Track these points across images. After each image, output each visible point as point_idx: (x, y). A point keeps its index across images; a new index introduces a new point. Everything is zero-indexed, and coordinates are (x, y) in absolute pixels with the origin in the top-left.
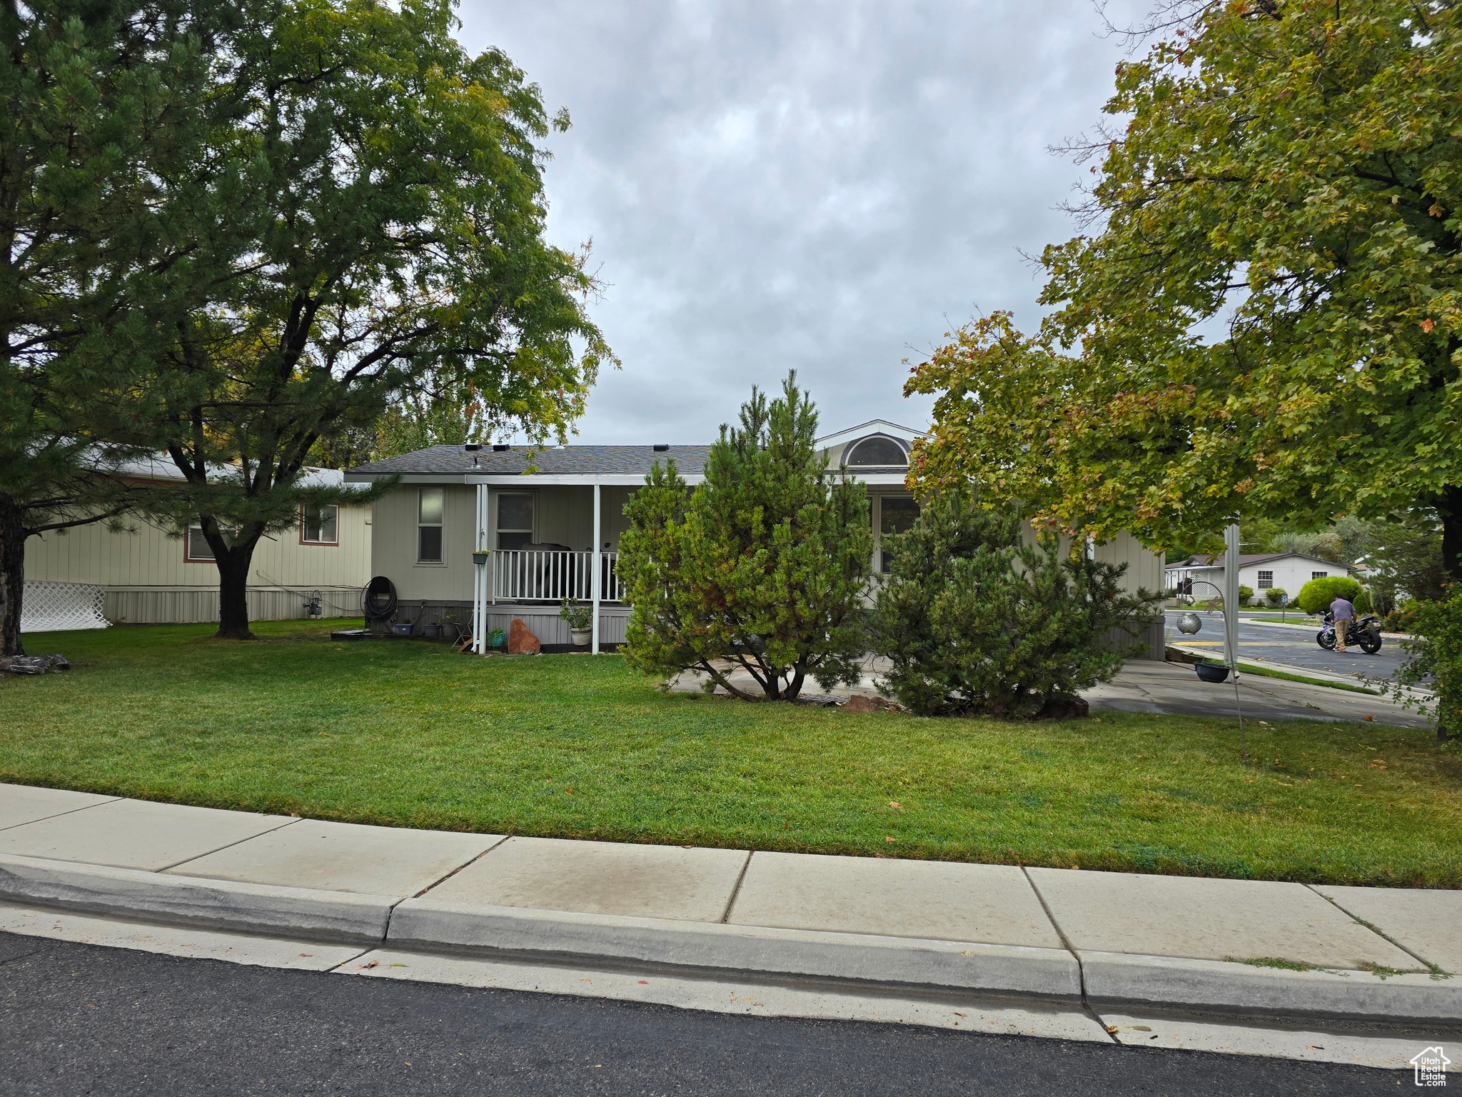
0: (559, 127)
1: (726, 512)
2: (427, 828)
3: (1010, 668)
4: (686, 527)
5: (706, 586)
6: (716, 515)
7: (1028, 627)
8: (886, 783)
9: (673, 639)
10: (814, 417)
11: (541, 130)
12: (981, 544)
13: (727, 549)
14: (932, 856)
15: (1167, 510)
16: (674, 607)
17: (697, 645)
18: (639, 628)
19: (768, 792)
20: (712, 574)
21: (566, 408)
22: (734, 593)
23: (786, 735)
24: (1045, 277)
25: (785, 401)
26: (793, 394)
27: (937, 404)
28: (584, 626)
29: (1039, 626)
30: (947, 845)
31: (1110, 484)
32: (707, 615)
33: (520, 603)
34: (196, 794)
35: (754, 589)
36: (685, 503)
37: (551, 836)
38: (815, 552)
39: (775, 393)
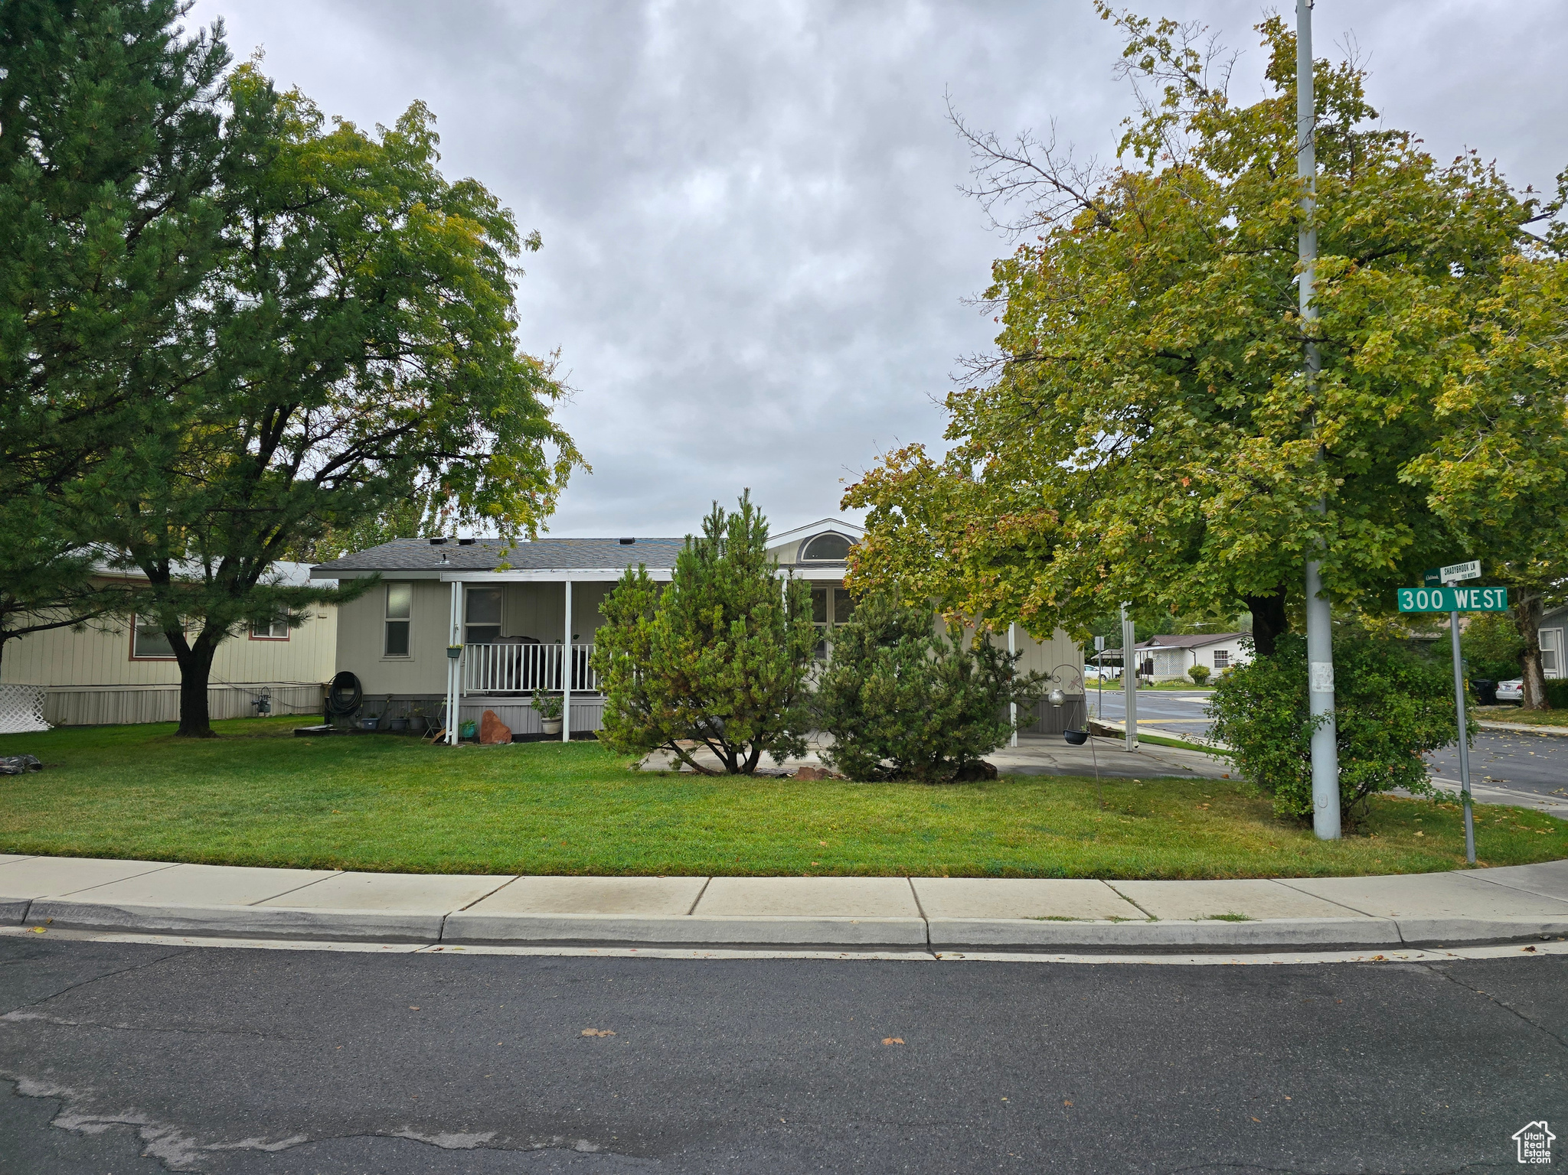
0: (530, 248)
1: (690, 611)
2: (451, 873)
3: (925, 738)
4: (656, 623)
5: (674, 675)
6: (682, 613)
7: (938, 703)
8: (818, 829)
9: (644, 722)
10: (766, 528)
11: (513, 249)
12: (903, 634)
13: (692, 642)
14: (845, 874)
15: (1044, 607)
16: (645, 693)
17: (665, 727)
18: (614, 713)
19: (724, 839)
20: (679, 664)
21: (537, 507)
22: (698, 680)
23: (742, 799)
24: (948, 417)
25: (741, 515)
26: (747, 509)
27: (868, 517)
28: (554, 715)
29: (947, 702)
30: (856, 866)
31: (1002, 585)
32: (674, 700)
33: (490, 694)
34: (248, 858)
35: (715, 676)
36: (654, 602)
37: (553, 874)
38: (766, 644)
39: (733, 508)
